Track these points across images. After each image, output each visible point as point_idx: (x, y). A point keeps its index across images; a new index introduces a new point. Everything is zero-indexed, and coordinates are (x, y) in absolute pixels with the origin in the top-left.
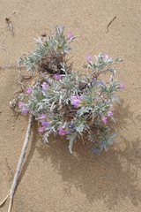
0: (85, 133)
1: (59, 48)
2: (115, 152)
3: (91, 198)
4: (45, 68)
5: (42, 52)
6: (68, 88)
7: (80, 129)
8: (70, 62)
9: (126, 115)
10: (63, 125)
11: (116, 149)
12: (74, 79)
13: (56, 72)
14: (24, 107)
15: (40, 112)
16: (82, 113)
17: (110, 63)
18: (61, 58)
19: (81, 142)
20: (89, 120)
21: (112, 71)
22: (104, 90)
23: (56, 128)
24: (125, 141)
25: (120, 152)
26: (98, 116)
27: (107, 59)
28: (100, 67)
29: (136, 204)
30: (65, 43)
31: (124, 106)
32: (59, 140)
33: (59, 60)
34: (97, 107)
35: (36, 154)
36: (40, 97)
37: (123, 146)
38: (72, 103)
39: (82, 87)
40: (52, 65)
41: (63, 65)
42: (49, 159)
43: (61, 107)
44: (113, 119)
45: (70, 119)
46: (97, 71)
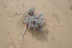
0: (37, 27)
3: (38, 40)
4: (30, 14)
5: (29, 11)
6: (34, 18)
9: (45, 25)
10: (33, 25)
13: (32, 15)
14: (25, 22)
15: (28, 23)
16: (37, 23)
19: (36, 29)
20: (38, 25)
22: (41, 19)
25: (44, 32)
26: (40, 24)
27: (42, 13)
29: (47, 42)
30: (34, 9)
32: (32, 28)
34: (40, 22)
35: (27, 31)
36: (29, 20)
37: (45, 31)
39: (37, 18)
42: (30, 32)
45: (34, 24)
46: (40, 15)
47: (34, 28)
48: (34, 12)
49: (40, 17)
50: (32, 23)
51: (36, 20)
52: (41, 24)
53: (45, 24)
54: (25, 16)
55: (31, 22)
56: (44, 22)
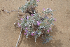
0: (41, 35)
1: (34, 5)
2: (51, 44)
4: (28, 12)
5: (27, 6)
6: (36, 19)
7: (39, 33)
8: (37, 10)
9: (56, 31)
10: (33, 32)
11: (52, 43)
12: (38, 16)
13: (32, 13)
14: (19, 25)
15: (25, 27)
16: (40, 28)
17: (51, 11)
18: (34, 8)
19: (39, 39)
20: (43, 31)
21: (52, 15)
22: (49, 21)
23: (31, 33)
24: (55, 40)
25: (53, 44)
26: (46, 30)
27: (50, 10)
28: (48, 13)
30: (36, 3)
31: (55, 28)
32: (31, 37)
33: (33, 9)
34: (46, 26)
36: (26, 22)
37: (54, 42)
38: (37, 24)
39: (41, 19)
40: (30, 11)
41: (35, 11)
42: (27, 45)
43: (33, 26)
44: (51, 31)
45: (36, 30)
46: (46, 14)
47: (36, 37)
48: (36, 8)
49: (46, 16)
50: (31, 27)
51: (38, 23)
52: (48, 31)
53: (54, 29)
54: (20, 15)
55: (30, 25)
56: (54, 27)
